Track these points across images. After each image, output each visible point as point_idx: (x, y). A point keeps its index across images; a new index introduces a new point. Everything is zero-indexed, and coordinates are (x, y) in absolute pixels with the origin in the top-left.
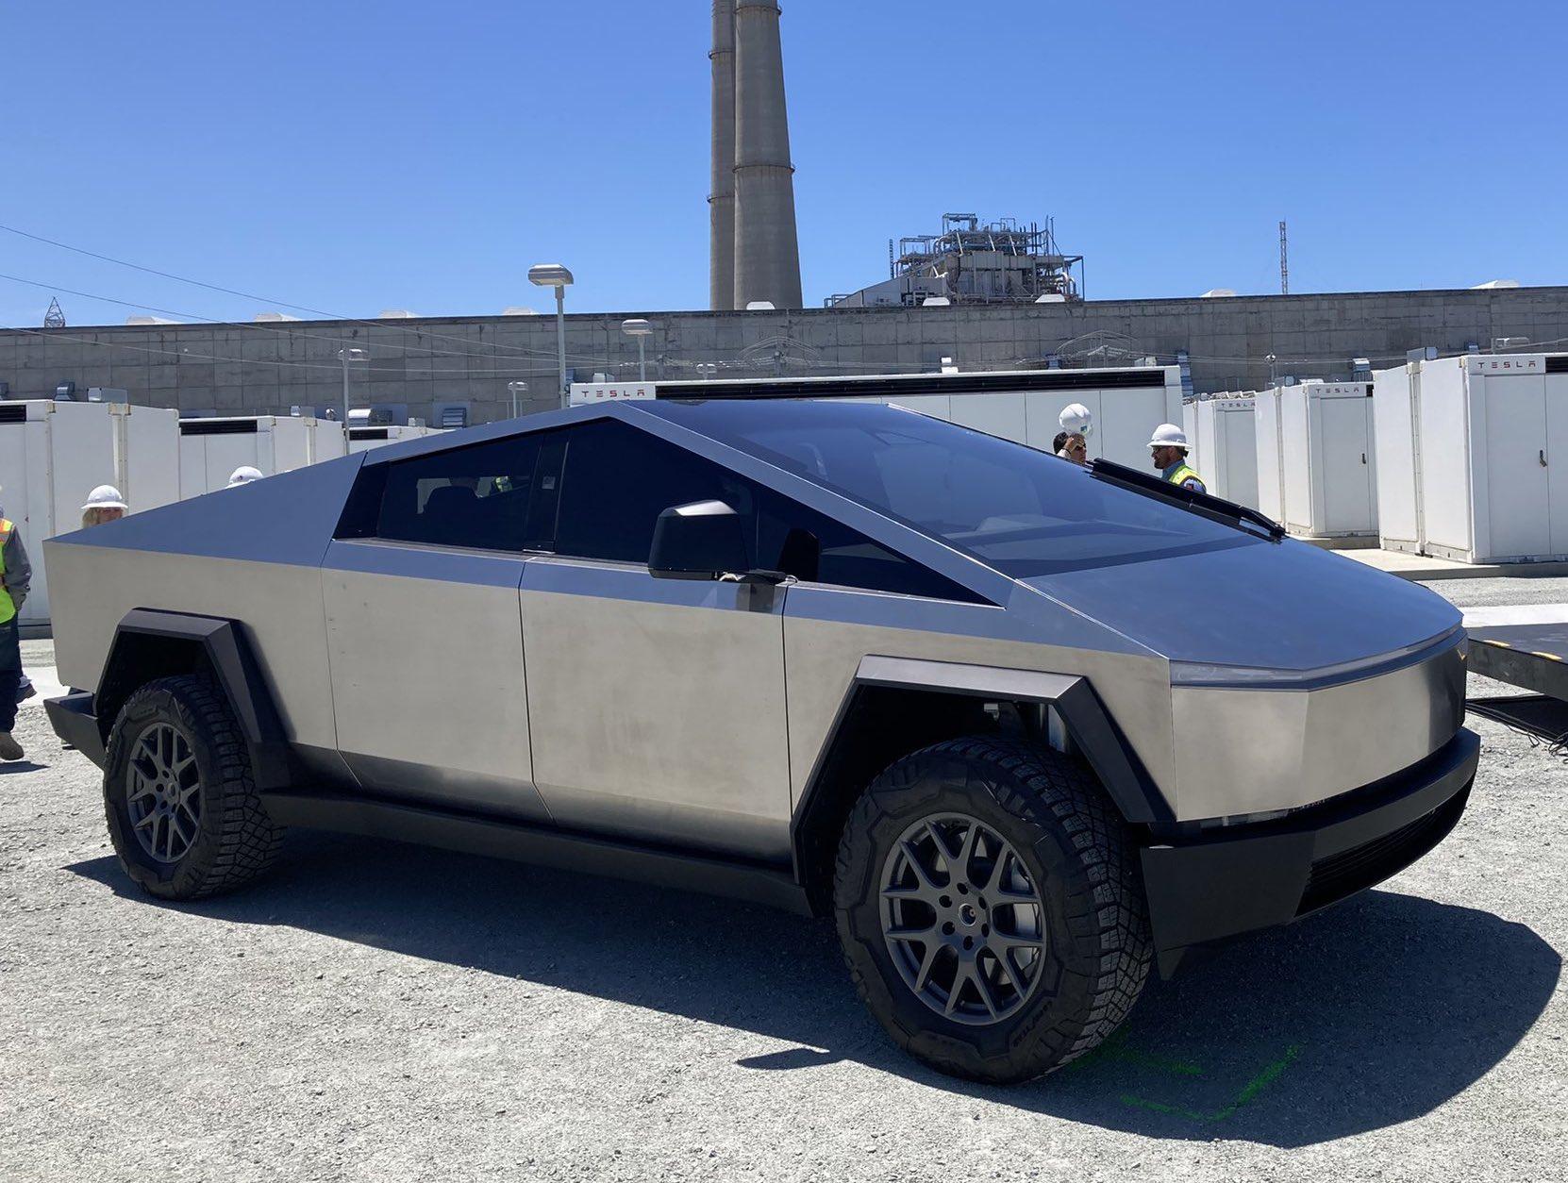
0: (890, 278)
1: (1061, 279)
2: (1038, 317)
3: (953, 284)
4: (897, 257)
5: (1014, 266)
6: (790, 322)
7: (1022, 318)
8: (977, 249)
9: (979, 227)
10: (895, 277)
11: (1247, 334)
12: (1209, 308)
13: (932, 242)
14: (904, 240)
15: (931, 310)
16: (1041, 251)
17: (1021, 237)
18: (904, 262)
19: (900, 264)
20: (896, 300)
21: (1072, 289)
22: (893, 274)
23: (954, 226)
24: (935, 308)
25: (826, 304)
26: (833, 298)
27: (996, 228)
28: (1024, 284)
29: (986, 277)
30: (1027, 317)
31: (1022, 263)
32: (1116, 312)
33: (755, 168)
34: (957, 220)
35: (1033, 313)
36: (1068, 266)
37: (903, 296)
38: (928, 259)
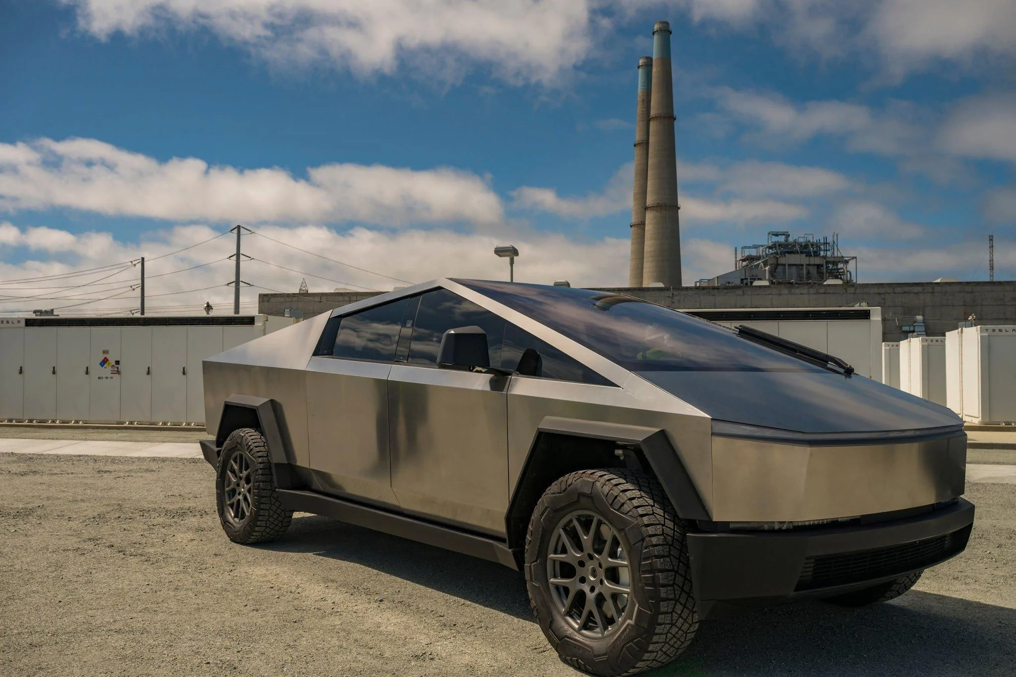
0: (734, 269)
1: (842, 270)
2: (824, 293)
3: (772, 273)
4: (739, 257)
5: (812, 263)
6: (673, 294)
7: (814, 294)
8: (789, 253)
9: (791, 239)
10: (738, 269)
11: (964, 305)
12: (937, 289)
13: (761, 248)
14: (744, 248)
15: (757, 288)
16: (829, 254)
17: (817, 245)
18: (743, 260)
19: (741, 262)
20: (737, 282)
21: (849, 276)
22: (736, 267)
23: (775, 239)
24: (760, 287)
25: (696, 285)
26: (701, 281)
27: (801, 240)
28: (818, 273)
29: (794, 269)
30: (818, 293)
31: (817, 261)
32: (876, 290)
33: (657, 207)
34: (777, 235)
35: (822, 291)
36: (847, 262)
37: (742, 280)
38: (758, 258)
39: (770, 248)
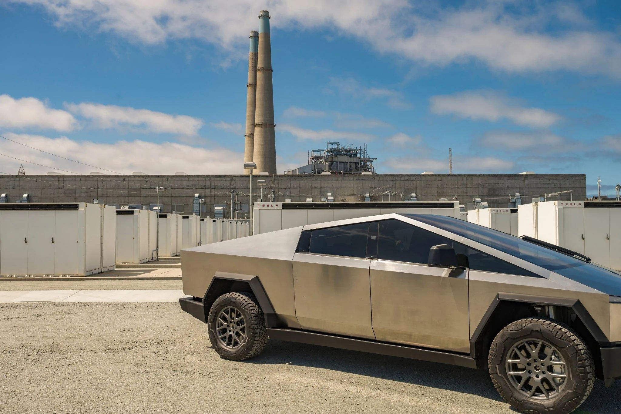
0: (308, 164)
1: (369, 166)
2: (362, 180)
3: (330, 167)
4: (310, 157)
5: (352, 161)
6: (274, 179)
7: (357, 180)
8: (339, 155)
9: (340, 147)
10: (309, 164)
11: (437, 188)
12: (423, 178)
13: (323, 152)
14: (314, 151)
15: (324, 176)
16: (362, 156)
17: (355, 151)
18: (313, 159)
19: (311, 159)
20: (310, 172)
21: (373, 170)
22: (309, 163)
23: (331, 146)
24: (326, 175)
25: (285, 173)
26: (288, 171)
27: (346, 148)
28: (356, 167)
29: (342, 165)
30: (358, 180)
31: (355, 160)
32: (391, 179)
33: (262, 125)
34: (332, 144)
35: (361, 178)
36: (371, 161)
37: (312, 170)
38: (322, 158)
39: (328, 152)
